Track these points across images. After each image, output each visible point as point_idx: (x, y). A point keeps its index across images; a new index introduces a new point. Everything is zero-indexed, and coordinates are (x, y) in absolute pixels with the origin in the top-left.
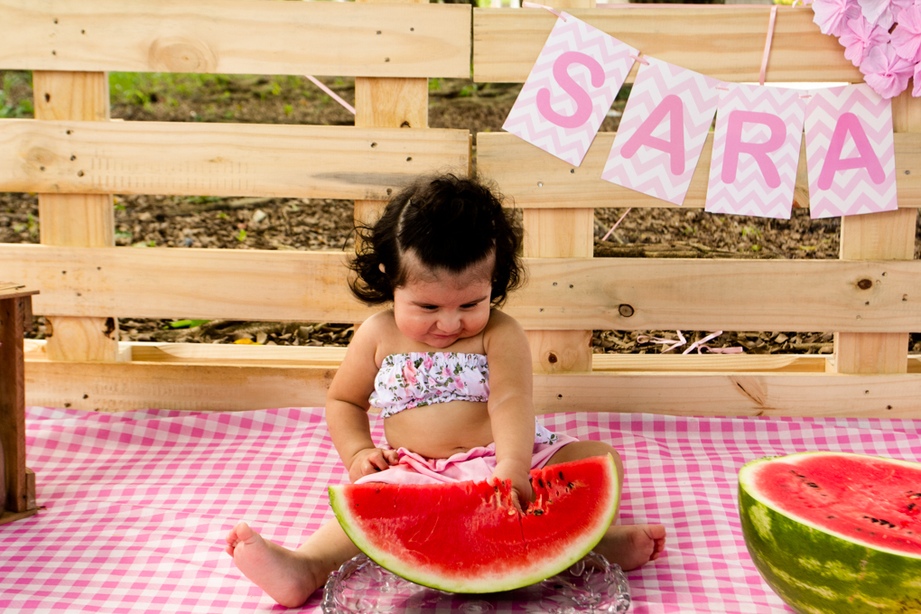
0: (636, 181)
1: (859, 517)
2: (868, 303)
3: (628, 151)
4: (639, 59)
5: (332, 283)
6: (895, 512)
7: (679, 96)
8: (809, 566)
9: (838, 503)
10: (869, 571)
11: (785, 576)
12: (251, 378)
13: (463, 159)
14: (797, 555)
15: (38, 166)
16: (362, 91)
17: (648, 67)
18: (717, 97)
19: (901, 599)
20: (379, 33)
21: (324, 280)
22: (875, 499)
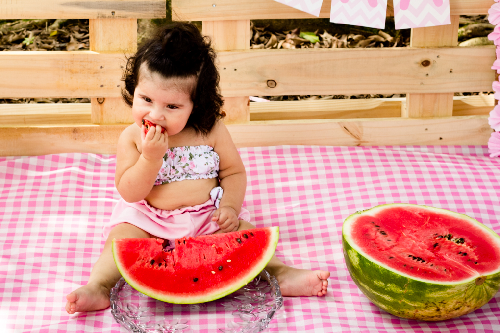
1: (406, 256)
5: (77, 73)
6: (426, 251)
8: (379, 285)
9: (396, 246)
10: (409, 289)
11: (367, 288)
12: (23, 135)
14: (373, 279)
19: (425, 303)
21: (71, 71)
22: (416, 241)
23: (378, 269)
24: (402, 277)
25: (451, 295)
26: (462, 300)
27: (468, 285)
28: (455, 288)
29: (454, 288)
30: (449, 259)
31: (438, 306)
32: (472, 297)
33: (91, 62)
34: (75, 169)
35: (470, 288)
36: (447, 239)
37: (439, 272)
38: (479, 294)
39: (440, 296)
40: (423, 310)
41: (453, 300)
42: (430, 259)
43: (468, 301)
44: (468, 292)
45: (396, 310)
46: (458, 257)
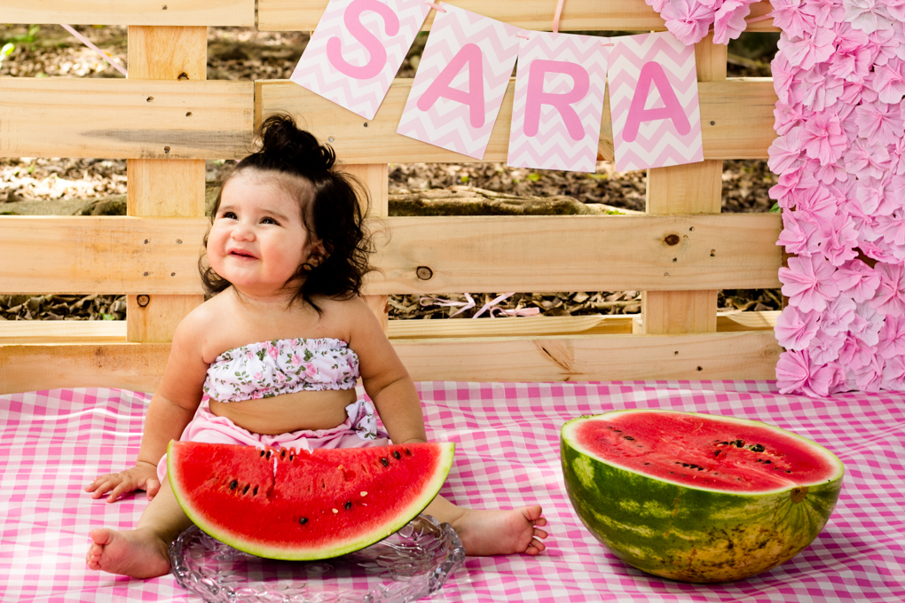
0: (433, 136)
1: (672, 463)
2: (675, 260)
3: (425, 103)
4: (435, 6)
5: (104, 250)
6: (703, 458)
7: (477, 44)
8: (629, 508)
9: (653, 452)
10: (682, 507)
11: (606, 520)
12: (13, 358)
13: (248, 113)
14: (618, 499)
16: (135, 42)
17: (444, 15)
18: (517, 46)
19: (709, 531)
21: (95, 248)
22: (686, 448)
23: (628, 478)
24: (669, 485)
25: (753, 515)
26: (769, 527)
27: (780, 499)
28: (759, 503)
29: (757, 501)
30: (743, 467)
31: (731, 538)
32: (786, 523)
33: (129, 232)
34: (100, 411)
35: (783, 504)
36: (735, 446)
37: (729, 481)
38: (797, 520)
39: (734, 516)
40: (704, 548)
41: (755, 525)
42: (711, 467)
43: (779, 530)
44: (779, 511)
45: (659, 555)
46: (757, 466)
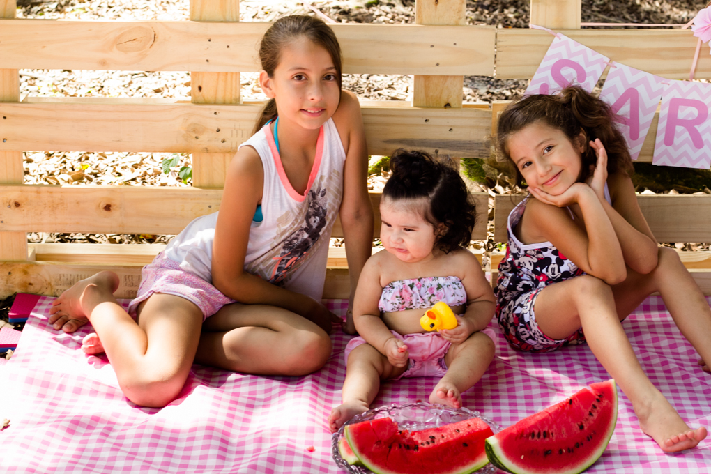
4: (610, 64)
7: (636, 88)
15: (194, 135)
16: (418, 84)
17: (616, 69)
18: (662, 89)
20: (432, 46)
